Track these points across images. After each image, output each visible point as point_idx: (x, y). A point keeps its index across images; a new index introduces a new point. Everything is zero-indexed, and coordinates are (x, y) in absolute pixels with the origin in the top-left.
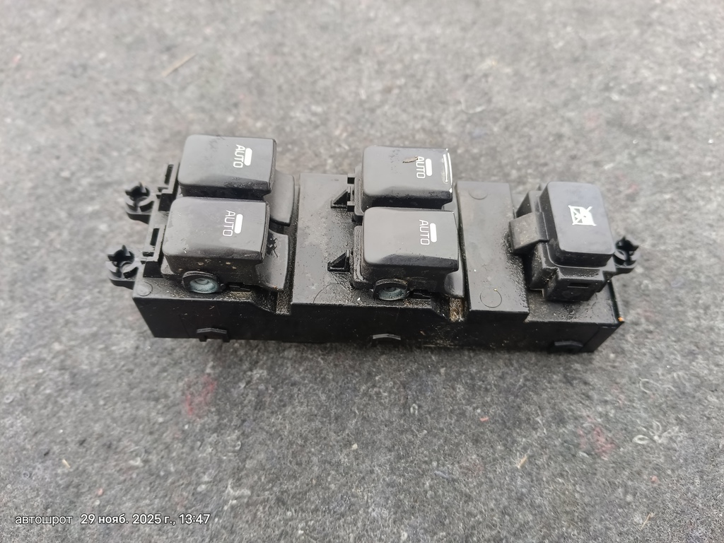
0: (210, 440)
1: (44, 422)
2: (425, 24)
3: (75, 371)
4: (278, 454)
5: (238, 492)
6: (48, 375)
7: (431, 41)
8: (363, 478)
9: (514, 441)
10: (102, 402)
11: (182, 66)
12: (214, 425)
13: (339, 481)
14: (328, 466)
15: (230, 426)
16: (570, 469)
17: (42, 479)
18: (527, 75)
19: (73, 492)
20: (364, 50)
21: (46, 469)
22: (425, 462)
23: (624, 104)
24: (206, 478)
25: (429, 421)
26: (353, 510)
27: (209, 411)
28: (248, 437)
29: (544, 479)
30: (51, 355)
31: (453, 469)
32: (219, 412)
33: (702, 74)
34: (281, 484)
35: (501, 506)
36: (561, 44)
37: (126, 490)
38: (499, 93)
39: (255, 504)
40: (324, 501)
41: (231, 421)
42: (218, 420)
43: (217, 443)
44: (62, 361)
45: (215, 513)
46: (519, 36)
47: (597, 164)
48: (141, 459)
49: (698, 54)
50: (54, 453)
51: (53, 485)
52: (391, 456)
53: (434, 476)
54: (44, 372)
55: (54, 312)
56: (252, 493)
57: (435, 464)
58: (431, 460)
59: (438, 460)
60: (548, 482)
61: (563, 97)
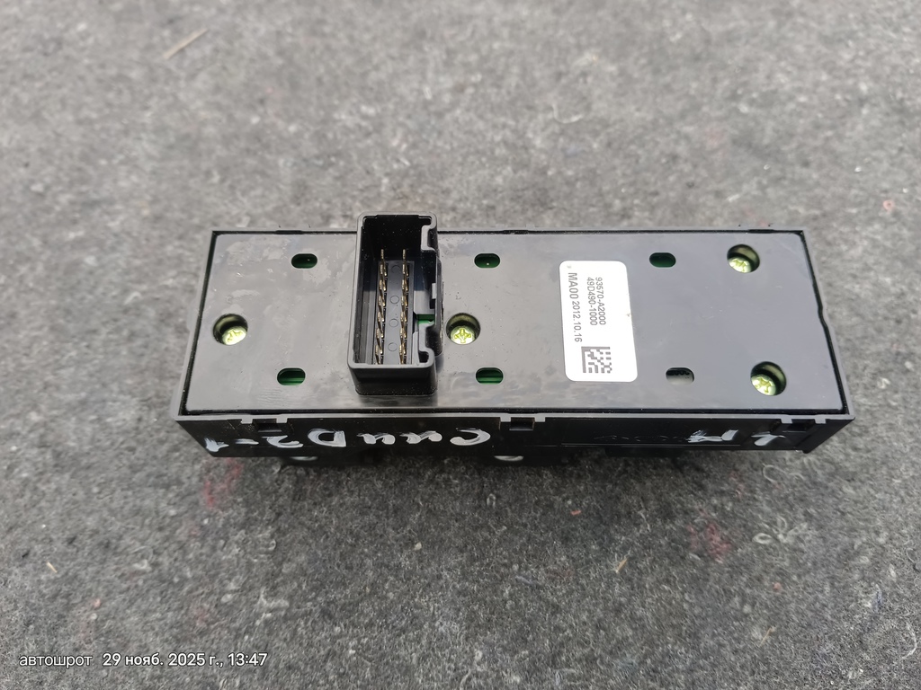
0: (236, 538)
1: (21, 515)
3: (59, 449)
4: (323, 556)
5: (273, 603)
6: (23, 454)
7: (515, 26)
8: (429, 585)
9: (612, 540)
10: (95, 490)
11: (189, 45)
12: (241, 519)
13: (399, 588)
14: (385, 571)
15: (262, 521)
16: (678, 573)
17: (21, 587)
18: (636, 75)
19: (62, 603)
20: (429, 33)
21: (26, 574)
22: (505, 565)
23: (755, 118)
24: (232, 586)
25: (510, 514)
26: (416, 624)
27: (235, 501)
28: (284, 534)
29: (647, 586)
30: (27, 428)
31: (537, 573)
32: (247, 503)
33: (850, 82)
34: (327, 593)
35: (595, 619)
36: (679, 36)
37: (130, 601)
38: (600, 97)
39: (294, 617)
40: (381, 614)
41: (262, 514)
42: (247, 513)
43: (245, 542)
44: (42, 436)
45: (244, 629)
46: (627, 23)
47: (719, 194)
48: (149, 562)
49: (847, 56)
50: (35, 555)
51: (35, 595)
52: (463, 558)
53: (515, 582)
54: (19, 450)
55: (28, 372)
56: (291, 604)
57: (516, 567)
58: (512, 563)
59: (520, 563)
60: (651, 590)
61: (680, 106)
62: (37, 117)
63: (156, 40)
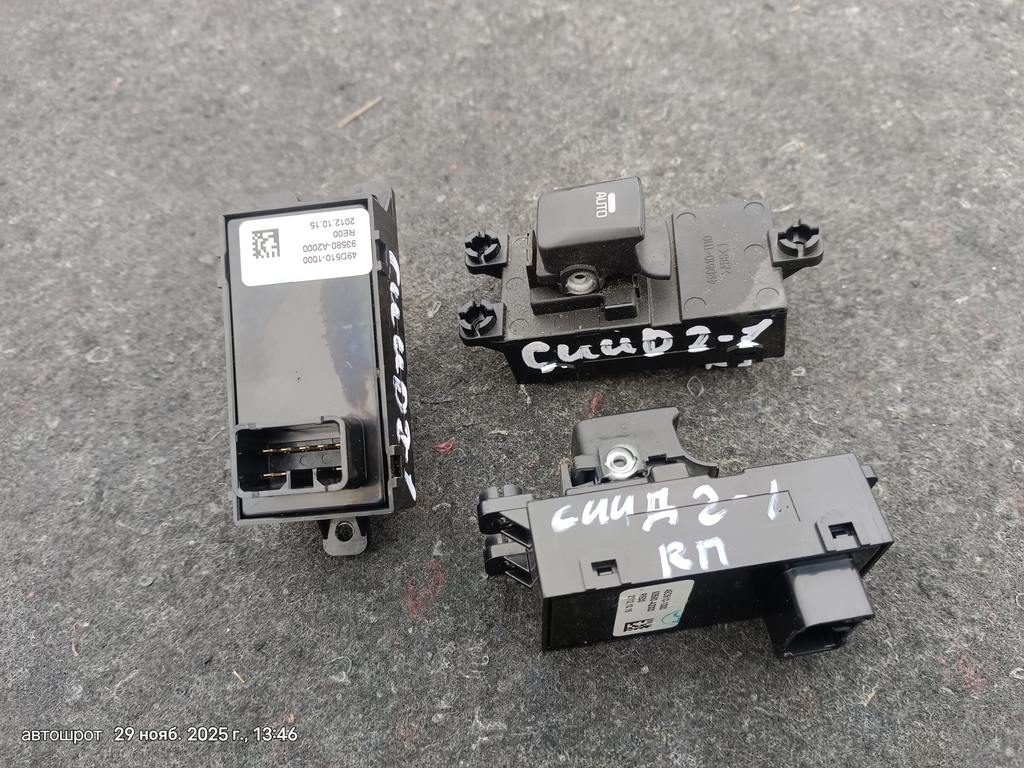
0: (445, 650)
1: (202, 616)
2: (704, 82)
3: (244, 544)
4: (541, 675)
5: (489, 725)
6: (202, 549)
7: (714, 107)
8: (660, 713)
9: (858, 671)
10: (286, 592)
11: (363, 114)
12: (449, 630)
13: (626, 715)
14: (610, 695)
15: (471, 632)
16: (932, 710)
17: (204, 698)
18: (847, 164)
19: (250, 718)
20: (622, 114)
21: (209, 683)
22: (741, 694)
23: (977, 216)
24: (444, 705)
25: (744, 639)
26: (648, 756)
27: (442, 609)
28: (497, 648)
29: (899, 722)
30: (207, 521)
31: (778, 705)
32: (454, 612)
34: (547, 716)
35: (844, 756)
36: (890, 124)
37: (328, 717)
38: (810, 187)
39: (514, 743)
40: (609, 742)
41: (472, 625)
42: (455, 623)
43: (455, 655)
44: (223, 530)
45: (459, 753)
46: (832, 108)
47: (946, 296)
48: (348, 675)
50: (219, 661)
51: (220, 706)
52: (695, 685)
53: (754, 714)
54: (197, 545)
55: (206, 459)
56: (509, 726)
57: (755, 697)
58: (750, 692)
59: (758, 692)
60: (903, 726)
61: (897, 198)
62: (201, 183)
63: (327, 106)
